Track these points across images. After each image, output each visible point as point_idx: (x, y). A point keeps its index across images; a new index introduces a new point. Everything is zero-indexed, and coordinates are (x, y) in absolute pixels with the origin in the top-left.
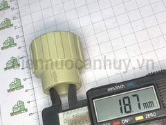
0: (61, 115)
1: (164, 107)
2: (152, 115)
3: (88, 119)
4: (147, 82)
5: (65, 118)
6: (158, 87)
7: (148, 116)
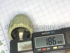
0: (19, 44)
1: (67, 44)
2: (61, 47)
3: (31, 46)
5: (21, 45)
6: (65, 35)
7: (59, 47)
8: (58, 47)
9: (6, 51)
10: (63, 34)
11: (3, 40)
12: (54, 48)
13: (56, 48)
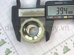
2: (71, 17)
8: (68, 17)
9: (11, 48)
11: (6, 39)
12: (65, 17)
13: (66, 17)
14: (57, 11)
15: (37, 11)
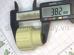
2: (66, 17)
4: (67, 2)
7: (64, 17)
10: (69, 5)
13: (61, 18)
14: (52, 12)
15: (34, 14)
